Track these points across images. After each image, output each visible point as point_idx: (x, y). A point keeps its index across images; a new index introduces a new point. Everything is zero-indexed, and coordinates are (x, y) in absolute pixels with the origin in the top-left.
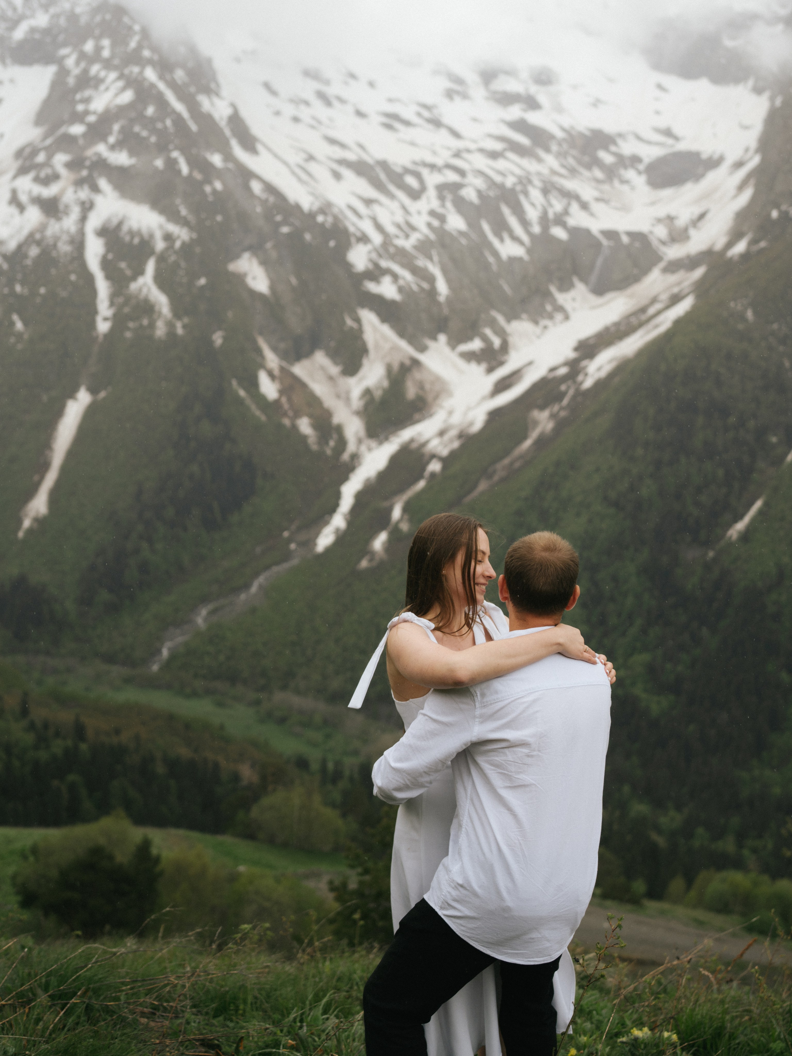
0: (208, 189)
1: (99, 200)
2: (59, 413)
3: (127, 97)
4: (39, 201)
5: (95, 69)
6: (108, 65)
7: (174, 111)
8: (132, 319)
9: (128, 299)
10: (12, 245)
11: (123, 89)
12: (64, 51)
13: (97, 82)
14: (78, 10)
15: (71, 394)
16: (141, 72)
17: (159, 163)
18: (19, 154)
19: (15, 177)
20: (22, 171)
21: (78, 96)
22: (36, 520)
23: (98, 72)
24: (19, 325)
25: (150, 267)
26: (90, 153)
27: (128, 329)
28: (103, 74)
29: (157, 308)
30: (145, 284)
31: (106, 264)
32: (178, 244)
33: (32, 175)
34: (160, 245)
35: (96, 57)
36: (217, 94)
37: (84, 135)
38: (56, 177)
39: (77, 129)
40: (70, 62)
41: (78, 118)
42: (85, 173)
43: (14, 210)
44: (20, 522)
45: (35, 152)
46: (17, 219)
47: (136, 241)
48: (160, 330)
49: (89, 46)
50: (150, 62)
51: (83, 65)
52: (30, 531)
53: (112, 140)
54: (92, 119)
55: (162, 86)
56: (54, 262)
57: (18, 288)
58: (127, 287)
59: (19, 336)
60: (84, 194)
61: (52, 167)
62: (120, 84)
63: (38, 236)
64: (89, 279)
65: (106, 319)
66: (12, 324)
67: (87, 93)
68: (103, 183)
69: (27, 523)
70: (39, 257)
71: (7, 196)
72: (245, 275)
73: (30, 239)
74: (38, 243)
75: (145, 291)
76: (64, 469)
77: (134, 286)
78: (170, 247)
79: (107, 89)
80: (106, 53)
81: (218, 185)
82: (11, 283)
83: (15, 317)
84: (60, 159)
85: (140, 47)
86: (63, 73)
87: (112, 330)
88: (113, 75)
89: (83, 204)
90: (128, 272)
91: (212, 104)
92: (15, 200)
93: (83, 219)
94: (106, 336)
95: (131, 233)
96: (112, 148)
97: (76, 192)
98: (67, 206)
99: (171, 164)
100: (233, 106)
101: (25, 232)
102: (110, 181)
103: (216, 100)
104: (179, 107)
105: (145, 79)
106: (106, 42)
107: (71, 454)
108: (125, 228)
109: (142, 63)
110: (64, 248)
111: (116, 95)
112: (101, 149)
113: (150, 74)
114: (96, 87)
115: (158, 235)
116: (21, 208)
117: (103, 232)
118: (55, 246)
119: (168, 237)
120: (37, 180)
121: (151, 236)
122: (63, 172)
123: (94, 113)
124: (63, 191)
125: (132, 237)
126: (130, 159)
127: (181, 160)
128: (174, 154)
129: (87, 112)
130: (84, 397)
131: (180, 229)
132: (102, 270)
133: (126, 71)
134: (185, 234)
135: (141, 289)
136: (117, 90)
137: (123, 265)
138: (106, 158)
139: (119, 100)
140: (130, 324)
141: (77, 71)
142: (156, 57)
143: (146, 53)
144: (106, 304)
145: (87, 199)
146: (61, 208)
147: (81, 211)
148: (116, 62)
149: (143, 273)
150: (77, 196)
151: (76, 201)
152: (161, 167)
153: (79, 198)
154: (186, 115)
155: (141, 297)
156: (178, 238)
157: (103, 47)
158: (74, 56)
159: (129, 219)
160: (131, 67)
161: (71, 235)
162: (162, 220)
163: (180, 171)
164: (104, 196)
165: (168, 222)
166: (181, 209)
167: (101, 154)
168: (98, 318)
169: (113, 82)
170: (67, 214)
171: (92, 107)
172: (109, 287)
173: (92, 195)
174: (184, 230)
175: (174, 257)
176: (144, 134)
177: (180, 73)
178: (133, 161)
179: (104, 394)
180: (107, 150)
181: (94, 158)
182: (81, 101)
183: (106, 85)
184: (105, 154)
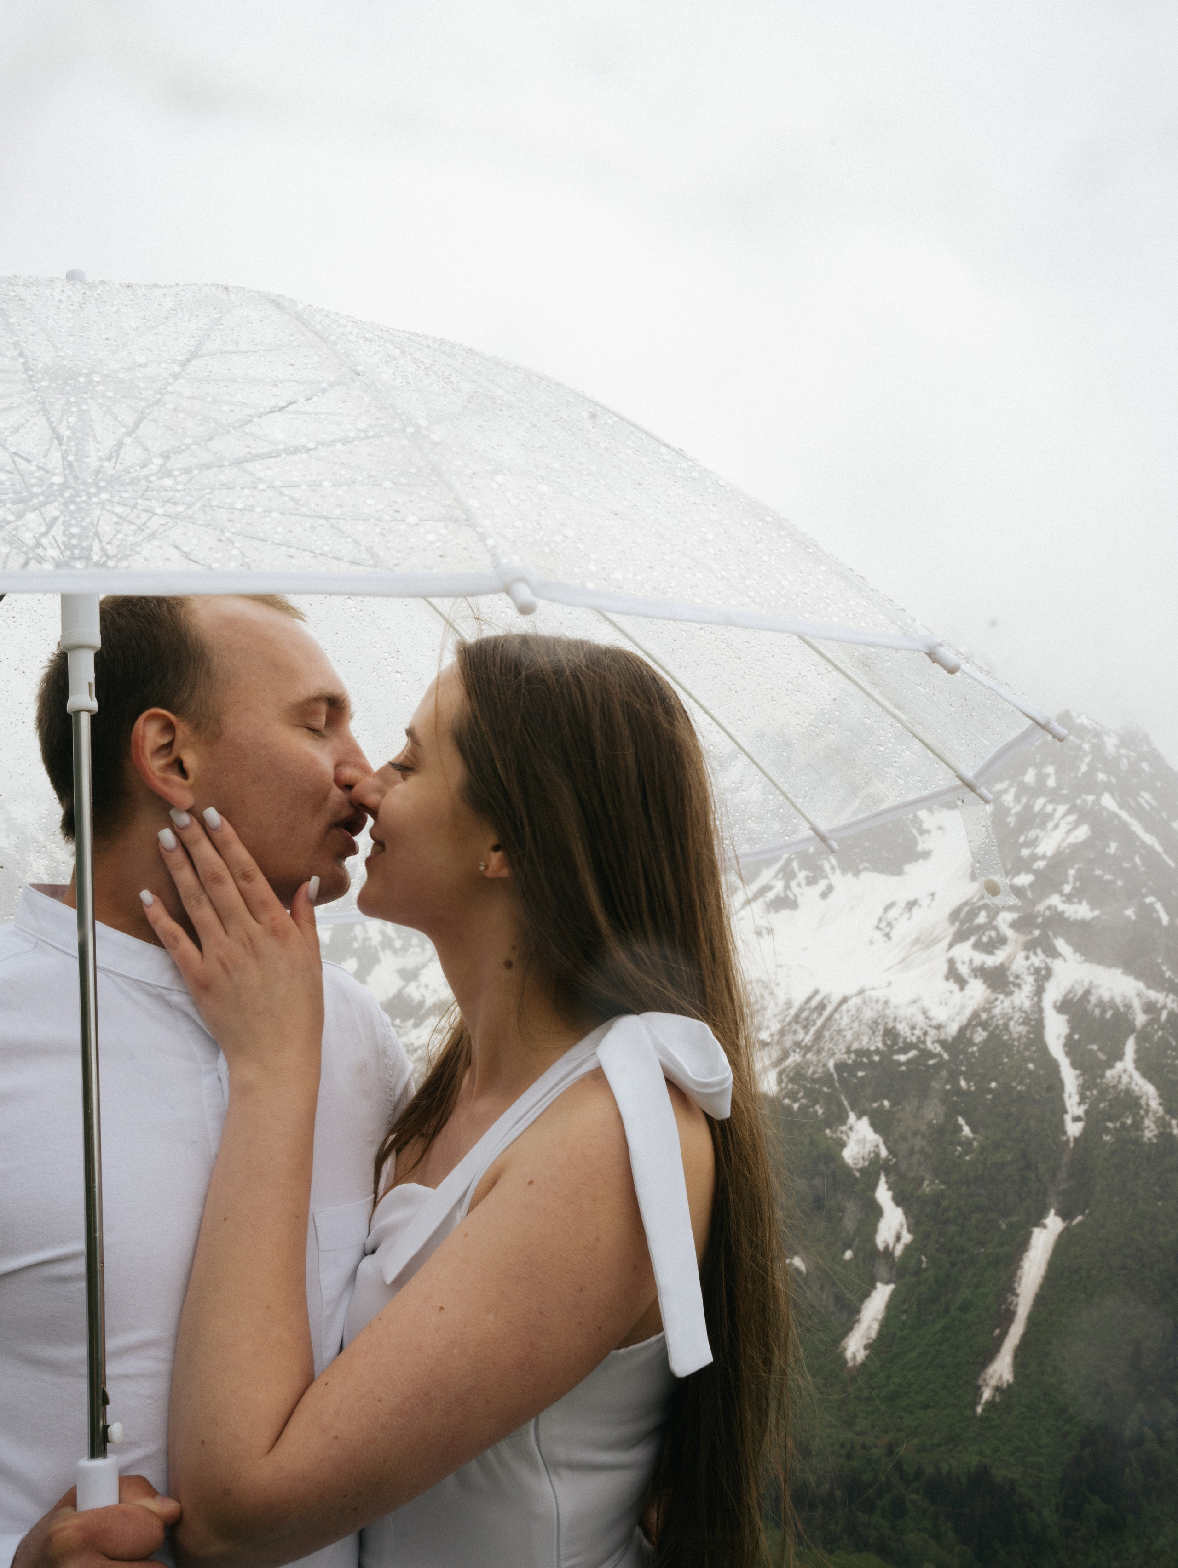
1: (1057, 965)
2: (1023, 1245)
3: (1082, 833)
4: (982, 972)
5: (1039, 803)
6: (1054, 797)
7: (1144, 845)
8: (1110, 1119)
9: (1104, 1091)
10: (953, 1030)
11: (1076, 825)
12: (1000, 786)
13: (1043, 820)
15: (1038, 1221)
16: (1097, 801)
17: (1130, 913)
18: (954, 916)
19: (951, 945)
20: (960, 937)
21: (1022, 839)
22: (998, 1389)
23: (1044, 805)
24: (967, 1131)
25: (1130, 1047)
26: (1041, 907)
27: (1107, 1131)
28: (1049, 808)
29: (1143, 1102)
30: (1125, 1071)
31: (1070, 1047)
32: (1164, 1015)
33: (973, 939)
34: (1140, 1019)
35: (1040, 789)
37: (1032, 886)
38: (1002, 941)
40: (1008, 798)
41: (1022, 865)
42: (1037, 933)
43: (953, 986)
44: (977, 1391)
45: (974, 913)
46: (958, 997)
47: (1109, 1015)
48: (1150, 1131)
49: (1030, 777)
50: (1107, 787)
51: (1024, 800)
52: (991, 1405)
53: (1067, 889)
54: (1040, 864)
55: (1124, 815)
56: (1007, 1048)
57: (963, 1083)
58: (1103, 1076)
59: (968, 1143)
60: (1037, 960)
61: (995, 928)
62: (1072, 818)
63: (984, 1016)
64: (1053, 1067)
65: (1076, 1119)
66: (959, 1129)
67: (1032, 834)
68: (1060, 944)
69: (987, 1394)
70: (986, 1041)
71: (944, 968)
73: (974, 1021)
74: (984, 1025)
75: (1125, 1079)
76: (1032, 1321)
77: (1109, 1074)
78: (1155, 1020)
79: (1056, 826)
80: (1051, 783)
82: (953, 1077)
83: (961, 1120)
84: (1004, 919)
85: (1092, 769)
86: (1001, 812)
87: (1085, 1132)
88: (1062, 809)
89: (1037, 971)
90: (1102, 1056)
92: (953, 974)
93: (1039, 991)
94: (1076, 1140)
95: (1101, 1004)
96: (1069, 899)
97: (1027, 958)
98: (1017, 977)
99: (1146, 912)
101: (968, 1012)
102: (1069, 942)
104: (1149, 839)
105: (1103, 808)
106: (1050, 769)
107: (1040, 1300)
108: (1093, 999)
109: (1097, 789)
110: (1017, 1029)
111: (1069, 832)
112: (1055, 900)
113: (1108, 802)
114: (1042, 826)
115: (1137, 1005)
116: (962, 983)
117: (1065, 1006)
118: (1006, 1026)
119: (1150, 1008)
120: (977, 946)
121: (1128, 1007)
122: (1010, 933)
123: (1044, 857)
124: (1011, 958)
125: (1104, 1012)
126: (1092, 909)
127: (1159, 906)
128: (1150, 900)
129: (1034, 858)
130: (1054, 1224)
131: (1167, 996)
132: (1067, 1054)
133: (1079, 802)
134: (1174, 1001)
135: (1120, 1077)
136: (1069, 827)
137: (1095, 1047)
138: (1063, 912)
139: (1073, 839)
140: (1110, 1125)
141: (1018, 808)
142: (1114, 780)
143: (1101, 777)
144: (1076, 1099)
145: (1043, 966)
146: (1011, 979)
147: (1036, 980)
148: (1065, 792)
149: (1120, 1057)
150: (1029, 962)
151: (1028, 969)
152: (1133, 917)
153: (1032, 965)
154: (1159, 848)
155: (1122, 1087)
156: (1164, 1007)
157: (1048, 776)
158: (1013, 791)
159: (1098, 987)
160: (1084, 796)
161: (1026, 1012)
162: (1141, 985)
163: (1159, 920)
164: (1065, 961)
165: (1148, 987)
166: (1164, 968)
167: (1056, 907)
168: (1068, 1118)
169: (1063, 817)
170: (1019, 986)
171: (1040, 850)
172: (1077, 1077)
173: (1048, 960)
174: (1171, 996)
175: (1160, 1033)
176: (1108, 877)
177: (1147, 796)
178: (1097, 913)
179: (1079, 1218)
180: (1064, 902)
181: (1048, 913)
182: (1026, 845)
183: (1055, 821)
184: (1061, 907)
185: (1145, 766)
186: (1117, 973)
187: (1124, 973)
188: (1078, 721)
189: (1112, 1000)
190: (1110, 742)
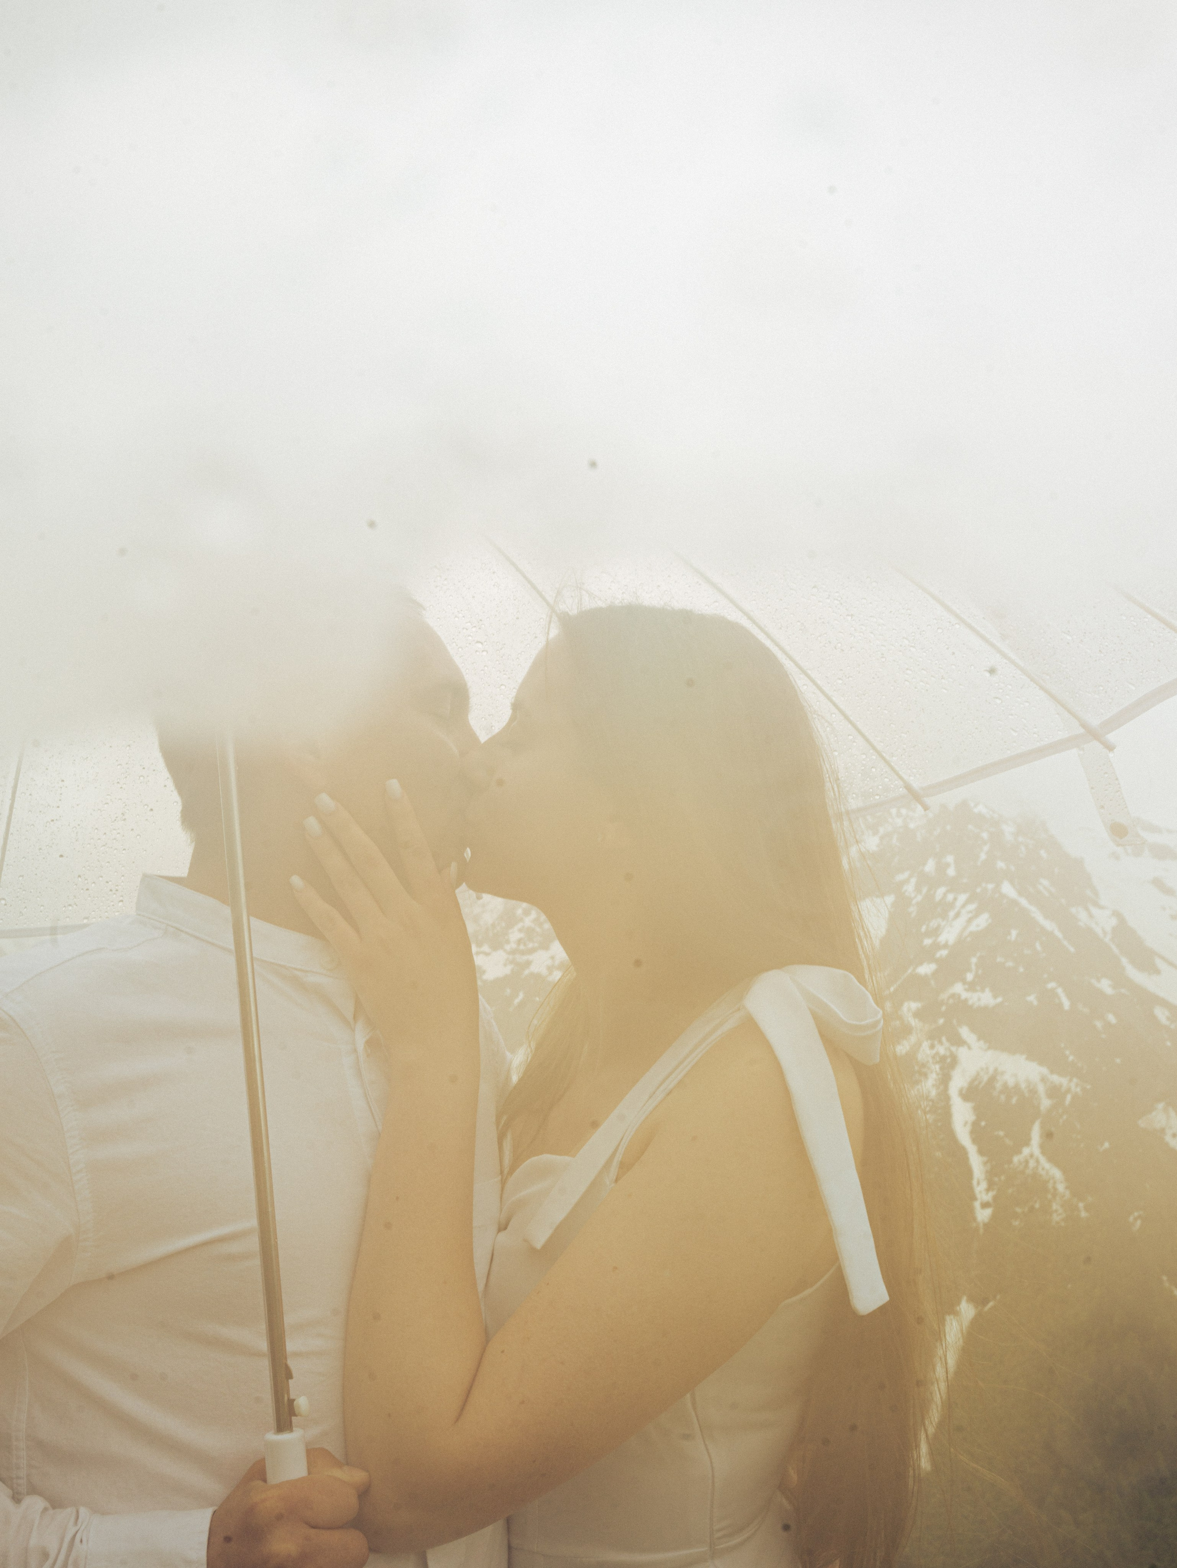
0: (1099, 1024)
1: (962, 1053)
2: (937, 1334)
3: (983, 921)
5: (940, 891)
6: (955, 886)
7: (1044, 932)
8: (1018, 1204)
9: (1012, 1176)
11: (977, 914)
12: (901, 877)
13: (944, 909)
14: (912, 826)
15: (951, 1308)
16: (997, 889)
17: (1032, 998)
21: (924, 929)
23: (945, 894)
25: (1036, 1133)
27: (1016, 1216)
28: (950, 897)
29: (1050, 1185)
30: (1032, 1156)
31: (977, 1134)
32: (1068, 1099)
34: (1046, 1103)
35: (940, 878)
36: (1096, 904)
37: (935, 973)
39: (926, 969)
40: (910, 888)
41: (925, 955)
42: (941, 1021)
47: (1014, 1101)
48: (1058, 1215)
49: (930, 866)
50: (1006, 875)
51: (925, 890)
53: (970, 977)
54: (944, 953)
55: (1024, 902)
58: (1010, 1162)
60: (942, 1049)
62: (972, 907)
64: (961, 1153)
65: (985, 1205)
67: (934, 924)
68: (965, 1032)
72: (1163, 1130)
75: (1032, 1164)
76: (948, 1409)
77: (1016, 1159)
78: (1059, 1104)
79: (958, 915)
80: (951, 872)
81: (1111, 1018)
84: (910, 1007)
85: (991, 858)
86: (902, 902)
87: (994, 1217)
88: (962, 898)
89: (943, 1059)
90: (1008, 1142)
91: (1091, 916)
93: (945, 1080)
94: (986, 1225)
95: (1006, 1090)
96: (971, 987)
97: (932, 1047)
98: (924, 1065)
99: (1048, 997)
100: (1116, 914)
102: (973, 1030)
103: (1094, 910)
104: (1049, 925)
105: (1003, 896)
106: (950, 859)
108: (998, 1085)
109: (996, 877)
110: (925, 1118)
111: (970, 921)
112: (958, 988)
113: (1008, 889)
114: (944, 915)
115: (1041, 1089)
117: (970, 1093)
119: (1054, 1092)
121: (1033, 1091)
122: (913, 1022)
123: (946, 946)
124: (917, 1047)
125: (1009, 1097)
126: (995, 997)
127: (1060, 991)
128: (1051, 985)
129: (937, 946)
130: (967, 1310)
131: (1071, 1080)
132: (974, 1141)
133: (978, 890)
134: (1077, 1085)
135: (1027, 1162)
136: (970, 915)
137: (1001, 1133)
138: (966, 1000)
139: (973, 928)
140: (1018, 1210)
141: (919, 898)
142: (1013, 868)
143: (1000, 865)
144: (984, 1185)
145: (948, 1054)
146: (916, 1068)
147: (941, 1069)
148: (965, 881)
149: (1027, 1142)
150: (934, 1052)
151: (933, 1057)
152: (1035, 1003)
153: (937, 1053)
154: (1059, 934)
155: (1028, 1172)
156: (1068, 1091)
157: (948, 865)
158: (913, 881)
159: (1003, 1073)
160: (984, 885)
161: (932, 1101)
162: (1045, 1070)
163: (1060, 1005)
164: (969, 1048)
165: (1052, 1072)
166: (1067, 1052)
167: (959, 996)
168: (977, 1204)
169: (964, 906)
170: (925, 1075)
171: (942, 939)
172: (985, 1163)
173: (954, 1049)
174: (1075, 1080)
175: (1065, 1117)
176: (1010, 964)
177: (1045, 882)
178: (999, 1000)
179: (991, 1304)
180: (966, 990)
181: (951, 1001)
182: (928, 934)
183: (956, 910)
184: (964, 995)
185: (1043, 853)
186: (1021, 1059)
187: (1027, 1059)
188: (976, 810)
189: (1017, 1086)
190: (1008, 830)
